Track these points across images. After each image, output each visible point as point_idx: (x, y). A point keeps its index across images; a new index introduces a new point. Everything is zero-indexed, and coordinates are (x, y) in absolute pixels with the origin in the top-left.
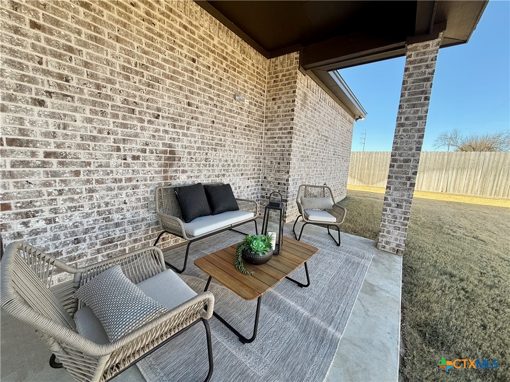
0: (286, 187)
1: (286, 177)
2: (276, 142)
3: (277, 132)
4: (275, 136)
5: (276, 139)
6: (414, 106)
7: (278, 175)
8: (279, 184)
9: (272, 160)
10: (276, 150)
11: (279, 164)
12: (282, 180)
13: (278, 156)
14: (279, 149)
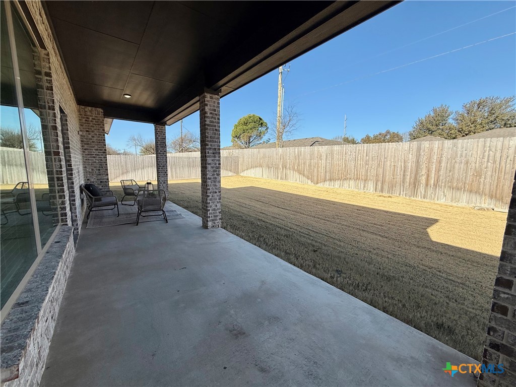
0: (107, 183)
1: (106, 177)
2: (94, 157)
3: (94, 151)
4: (92, 153)
5: (94, 156)
6: (162, 147)
7: (99, 177)
8: (101, 182)
9: (93, 168)
10: (95, 162)
11: (99, 170)
12: (103, 179)
13: (98, 166)
14: (97, 161)
